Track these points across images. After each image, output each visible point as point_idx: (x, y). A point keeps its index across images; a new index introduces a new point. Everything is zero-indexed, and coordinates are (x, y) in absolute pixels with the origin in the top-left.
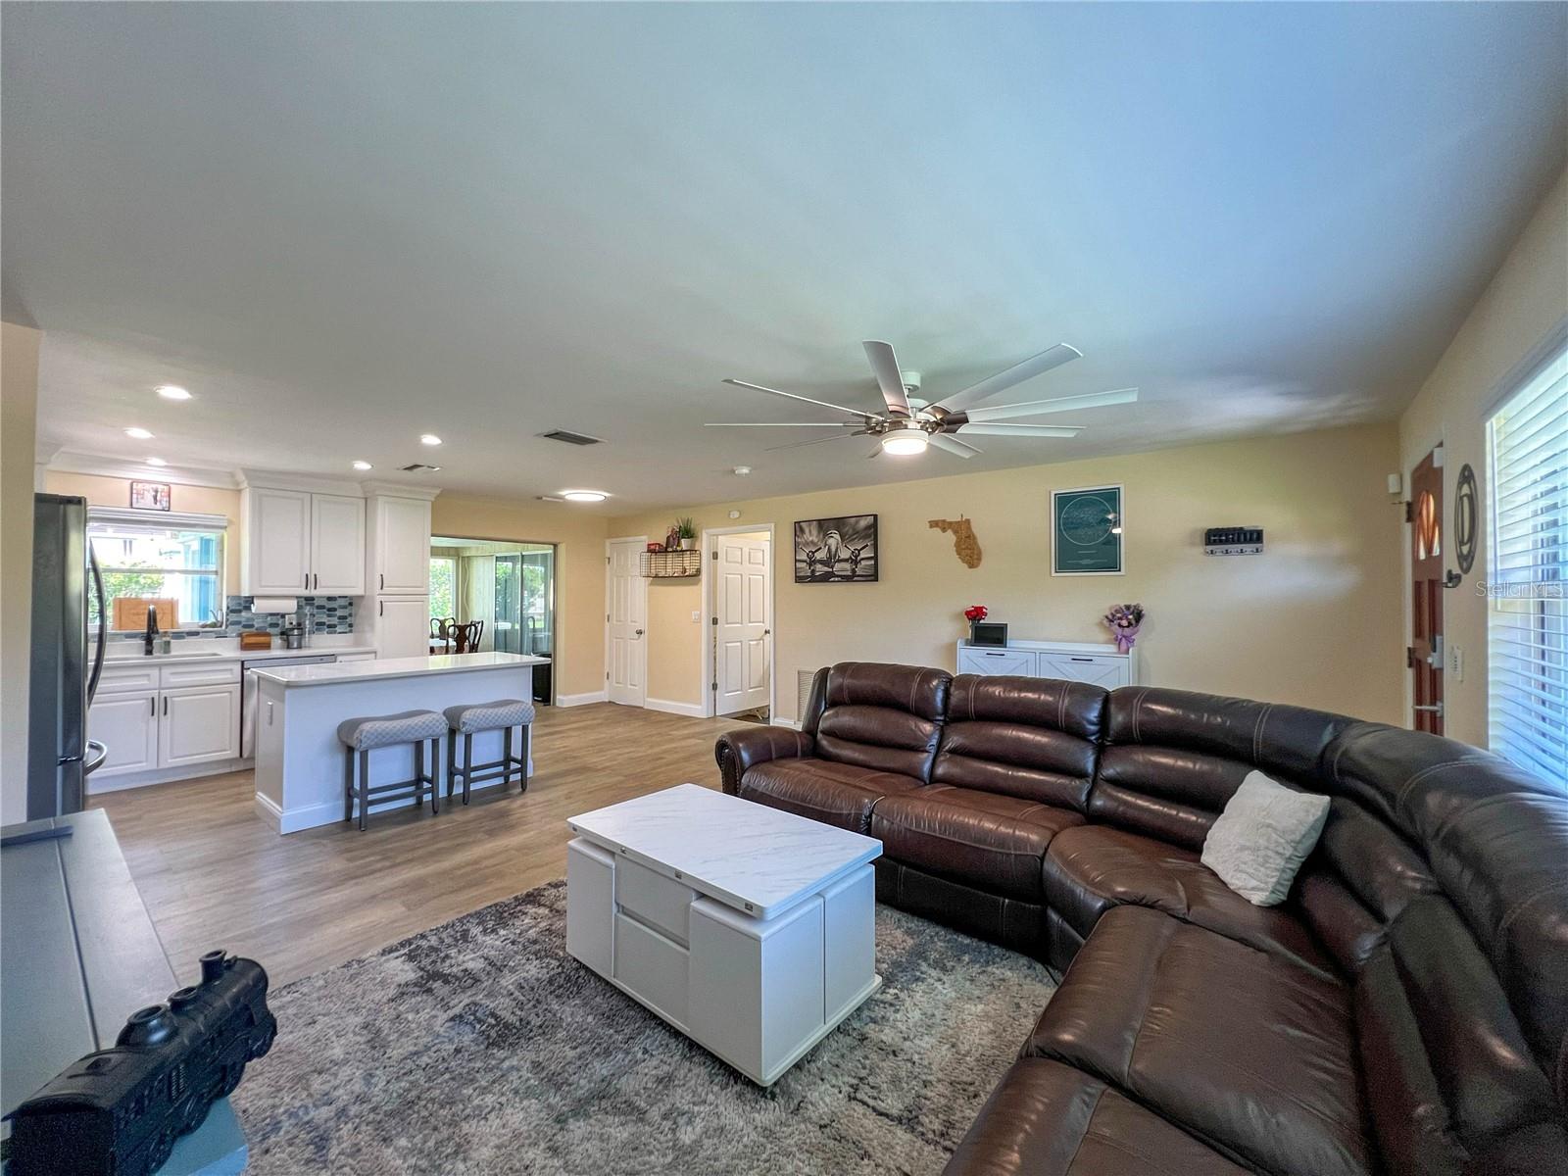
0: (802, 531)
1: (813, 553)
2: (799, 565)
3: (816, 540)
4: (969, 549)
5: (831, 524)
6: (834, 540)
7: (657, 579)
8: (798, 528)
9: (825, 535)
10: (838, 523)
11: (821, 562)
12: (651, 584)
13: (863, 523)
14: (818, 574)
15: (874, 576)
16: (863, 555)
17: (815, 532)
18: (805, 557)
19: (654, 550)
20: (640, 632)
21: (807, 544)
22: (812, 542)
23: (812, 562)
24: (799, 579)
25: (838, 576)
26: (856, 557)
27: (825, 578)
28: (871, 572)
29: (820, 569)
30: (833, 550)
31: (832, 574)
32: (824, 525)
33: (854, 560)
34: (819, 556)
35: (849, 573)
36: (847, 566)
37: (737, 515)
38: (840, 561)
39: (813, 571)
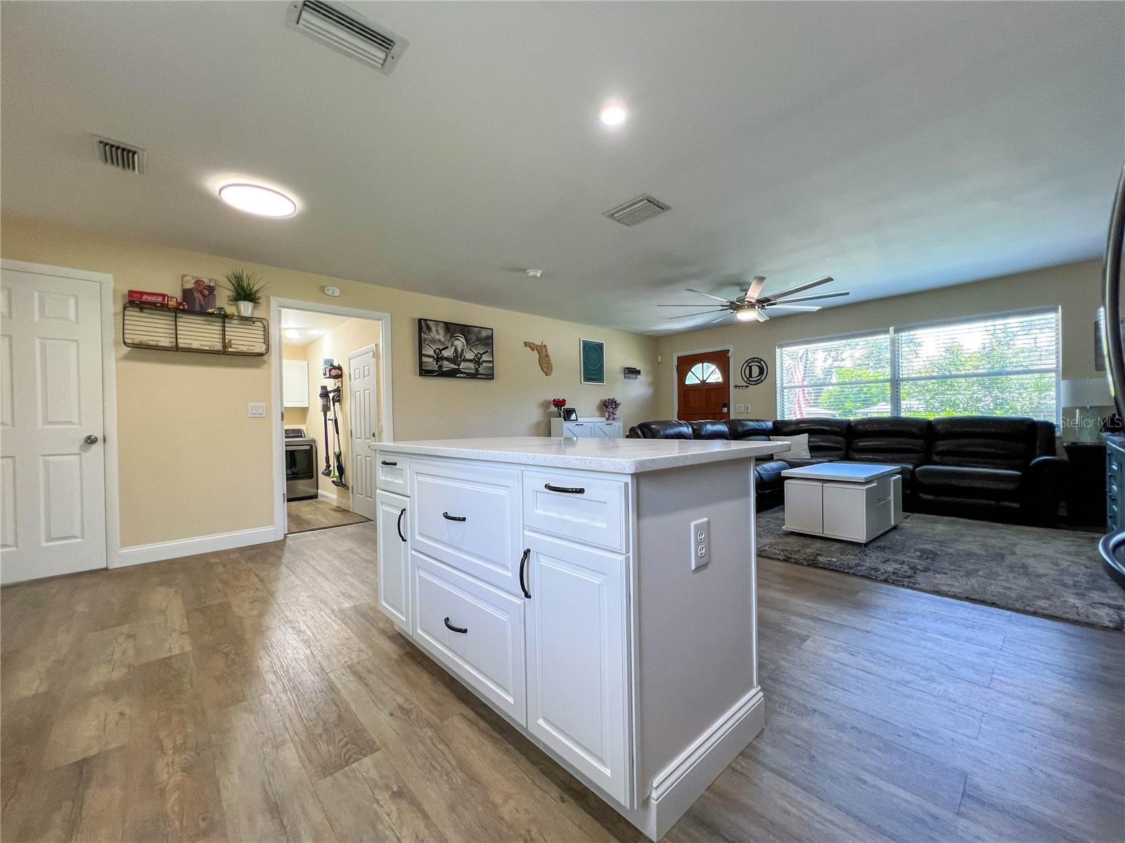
0: (429, 328)
1: (441, 350)
2: (425, 359)
3: (443, 340)
4: (546, 364)
5: (458, 327)
6: (460, 343)
7: (142, 350)
8: (423, 326)
9: (452, 337)
10: (465, 330)
11: (447, 359)
12: (127, 358)
13: (484, 334)
14: (445, 369)
15: (490, 376)
16: (485, 358)
17: (441, 332)
18: (432, 353)
19: (137, 302)
20: (91, 441)
21: (434, 341)
22: (439, 341)
23: (439, 359)
24: (424, 372)
25: (463, 373)
26: (479, 359)
27: (452, 374)
28: (490, 372)
29: (447, 366)
30: (460, 350)
31: (458, 371)
32: (451, 329)
33: (477, 361)
34: (446, 353)
35: (473, 371)
36: (472, 365)
37: (337, 293)
38: (465, 360)
39: (440, 367)
